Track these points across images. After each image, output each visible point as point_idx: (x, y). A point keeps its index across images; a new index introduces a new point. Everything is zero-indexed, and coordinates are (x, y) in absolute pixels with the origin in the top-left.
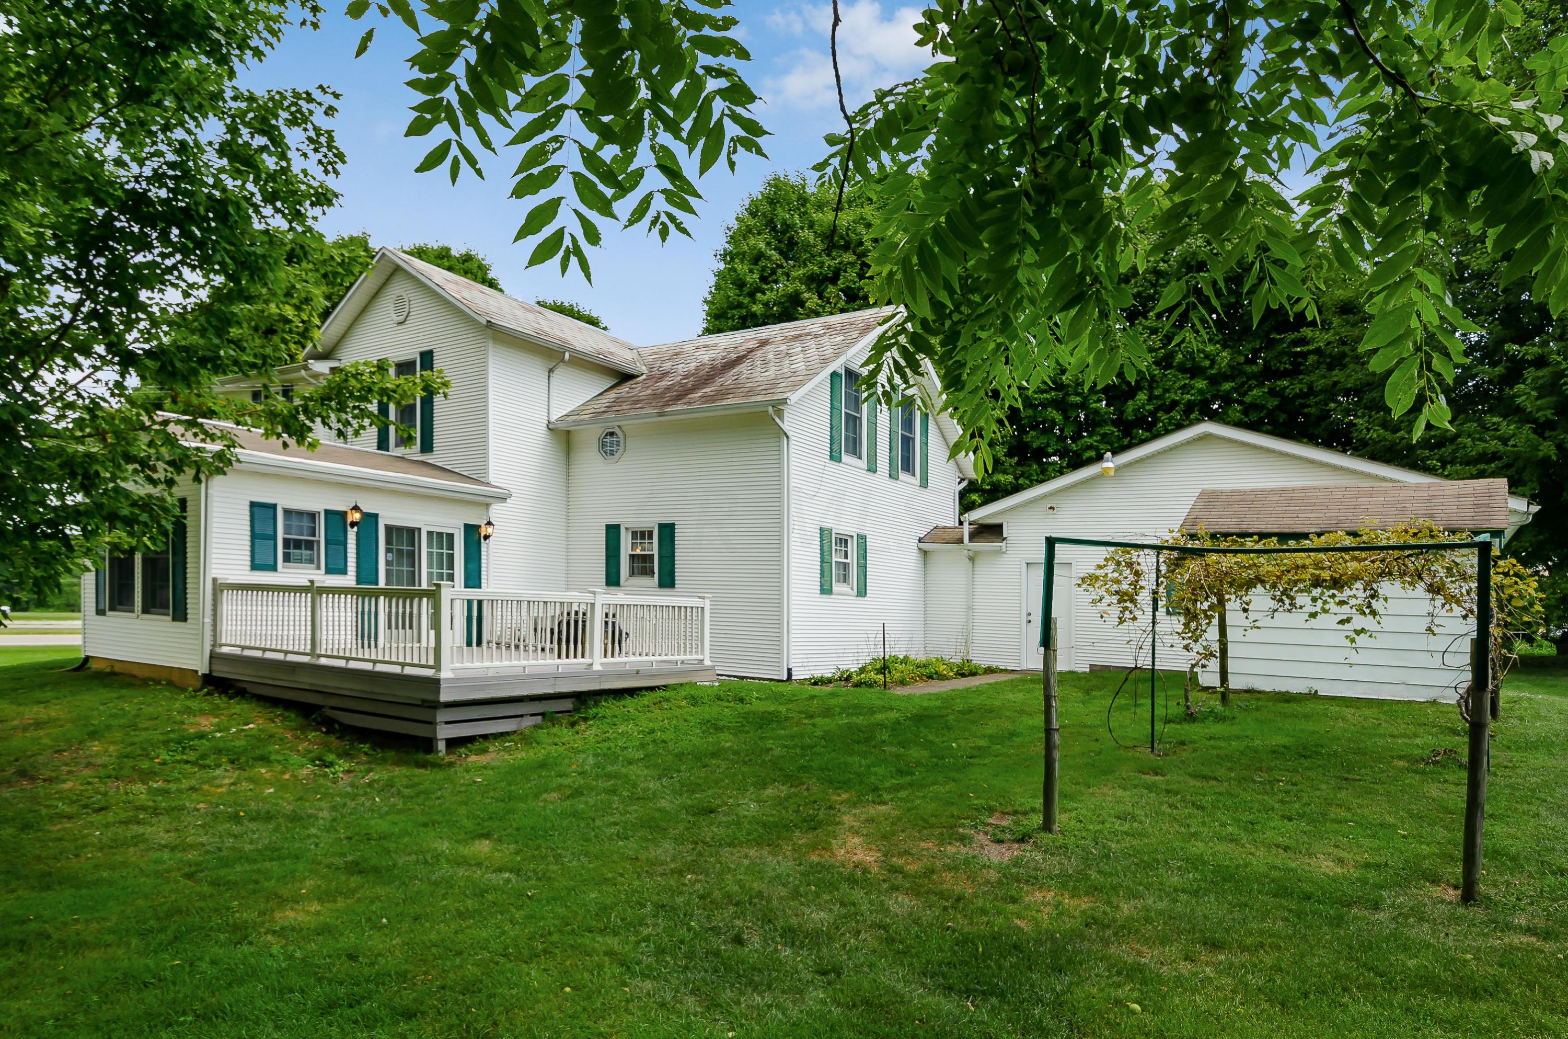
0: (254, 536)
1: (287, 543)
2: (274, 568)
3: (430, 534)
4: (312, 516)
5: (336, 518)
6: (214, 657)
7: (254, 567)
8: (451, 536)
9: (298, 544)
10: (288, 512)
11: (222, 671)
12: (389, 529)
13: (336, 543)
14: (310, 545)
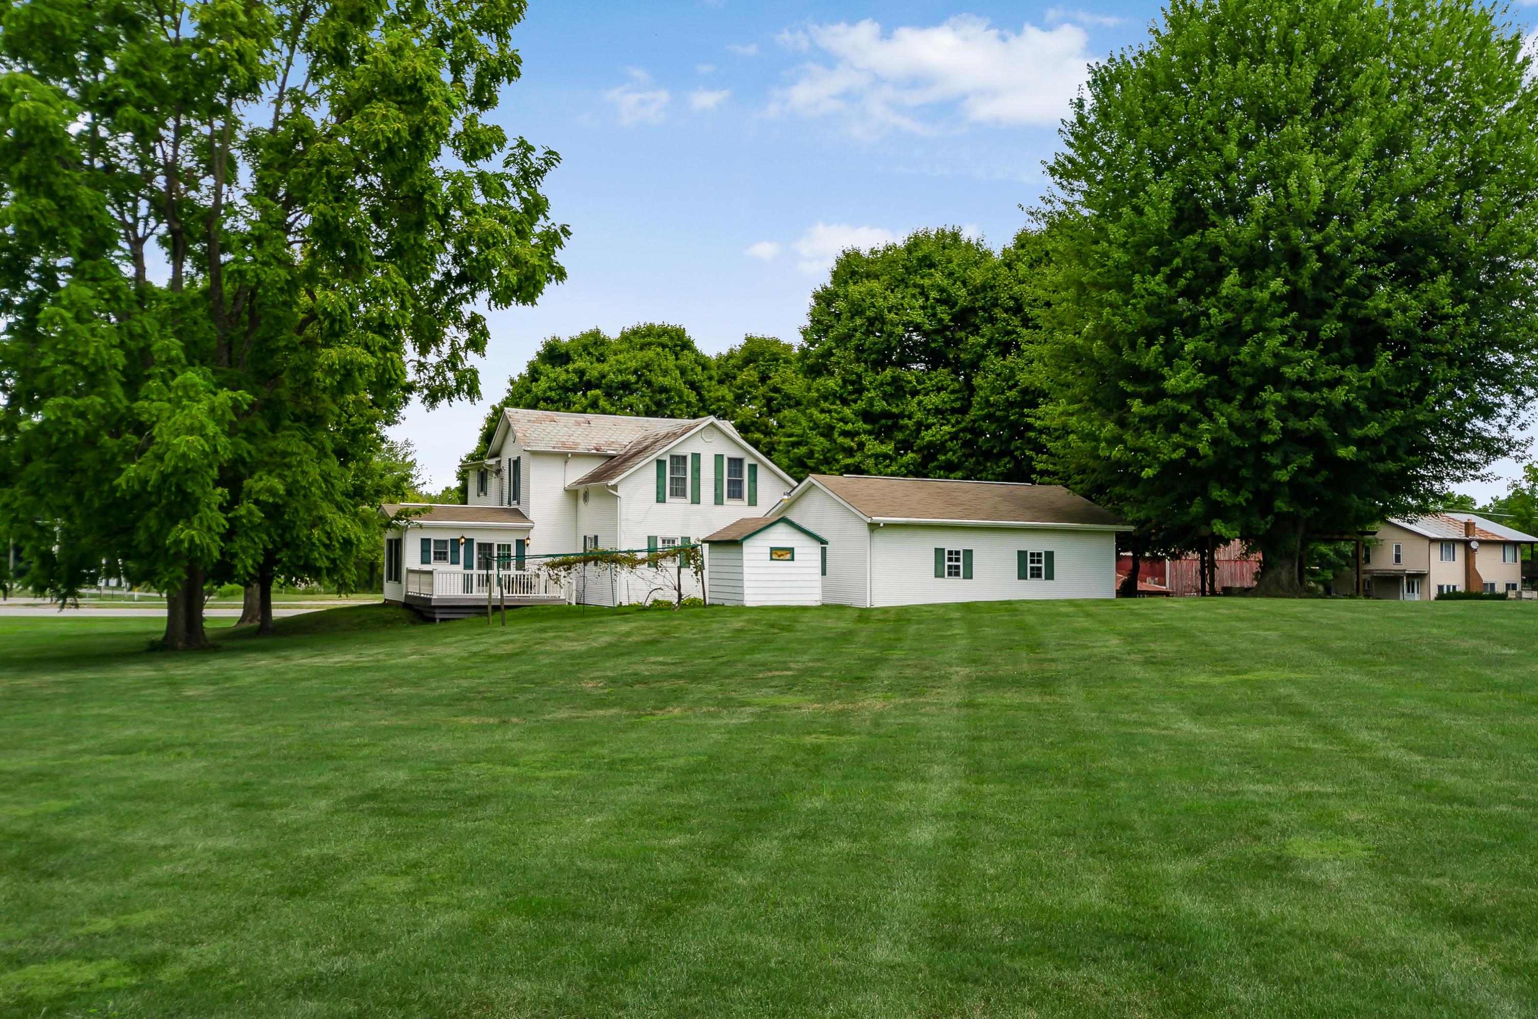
0: (422, 551)
1: (435, 553)
2: (429, 563)
3: (499, 546)
4: (446, 541)
5: (455, 543)
6: (407, 596)
7: (423, 562)
8: (509, 546)
9: (440, 553)
10: (436, 541)
11: (410, 602)
12: (480, 545)
13: (455, 551)
14: (445, 553)
